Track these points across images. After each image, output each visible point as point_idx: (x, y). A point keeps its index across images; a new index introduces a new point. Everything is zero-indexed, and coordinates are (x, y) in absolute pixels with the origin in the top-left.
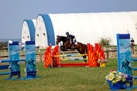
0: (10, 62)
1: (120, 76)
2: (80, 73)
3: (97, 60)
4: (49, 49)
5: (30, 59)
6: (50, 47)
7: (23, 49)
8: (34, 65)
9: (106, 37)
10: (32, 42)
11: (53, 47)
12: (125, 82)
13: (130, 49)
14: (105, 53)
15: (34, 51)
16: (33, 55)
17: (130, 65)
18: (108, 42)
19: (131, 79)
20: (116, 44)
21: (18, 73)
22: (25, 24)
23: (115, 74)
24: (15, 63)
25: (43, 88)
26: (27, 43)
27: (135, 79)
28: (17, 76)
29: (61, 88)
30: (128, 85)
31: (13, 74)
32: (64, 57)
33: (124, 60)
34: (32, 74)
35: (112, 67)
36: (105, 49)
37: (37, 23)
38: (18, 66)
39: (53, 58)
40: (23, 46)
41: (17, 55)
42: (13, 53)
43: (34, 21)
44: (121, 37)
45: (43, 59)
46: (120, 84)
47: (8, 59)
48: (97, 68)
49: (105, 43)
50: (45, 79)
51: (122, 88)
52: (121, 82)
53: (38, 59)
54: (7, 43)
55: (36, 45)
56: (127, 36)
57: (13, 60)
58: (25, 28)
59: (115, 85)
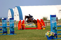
0: (3, 27)
1: (52, 33)
2: (34, 32)
3: (41, 27)
4: (20, 22)
5: (11, 26)
6: (21, 21)
7: (8, 21)
8: (13, 29)
9: (45, 16)
10: (12, 19)
11: (22, 21)
12: (54, 36)
13: (56, 22)
14: (45, 23)
15: (14, 23)
16: (13, 24)
17: (56, 29)
18: (46, 18)
19: (57, 35)
20: (50, 20)
21: (6, 32)
22: (9, 11)
23: (49, 32)
24: (5, 28)
25: (18, 39)
26: (10, 19)
27: (58, 35)
28: (6, 34)
29: (25, 39)
30: (55, 37)
31: (4, 32)
32: (27, 25)
33: (53, 26)
34: (12, 33)
35: (48, 29)
36: (45, 22)
37: (15, 10)
38: (6, 29)
39: (22, 25)
40: (9, 20)
41: (6, 24)
42: (4, 23)
43: (13, 9)
44: (52, 16)
45: (18, 26)
46: (52, 37)
47: (2, 26)
48: (41, 30)
49: (45, 19)
50: (18, 35)
51: (53, 39)
52: (52, 36)
53: (15, 26)
54: (1, 19)
55: (14, 20)
56: (55, 16)
57: (4, 26)
58: (10, 12)
59: (49, 37)
